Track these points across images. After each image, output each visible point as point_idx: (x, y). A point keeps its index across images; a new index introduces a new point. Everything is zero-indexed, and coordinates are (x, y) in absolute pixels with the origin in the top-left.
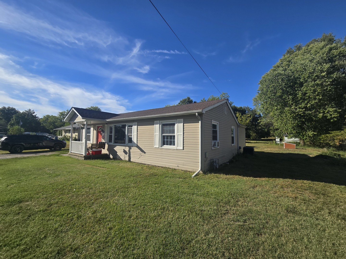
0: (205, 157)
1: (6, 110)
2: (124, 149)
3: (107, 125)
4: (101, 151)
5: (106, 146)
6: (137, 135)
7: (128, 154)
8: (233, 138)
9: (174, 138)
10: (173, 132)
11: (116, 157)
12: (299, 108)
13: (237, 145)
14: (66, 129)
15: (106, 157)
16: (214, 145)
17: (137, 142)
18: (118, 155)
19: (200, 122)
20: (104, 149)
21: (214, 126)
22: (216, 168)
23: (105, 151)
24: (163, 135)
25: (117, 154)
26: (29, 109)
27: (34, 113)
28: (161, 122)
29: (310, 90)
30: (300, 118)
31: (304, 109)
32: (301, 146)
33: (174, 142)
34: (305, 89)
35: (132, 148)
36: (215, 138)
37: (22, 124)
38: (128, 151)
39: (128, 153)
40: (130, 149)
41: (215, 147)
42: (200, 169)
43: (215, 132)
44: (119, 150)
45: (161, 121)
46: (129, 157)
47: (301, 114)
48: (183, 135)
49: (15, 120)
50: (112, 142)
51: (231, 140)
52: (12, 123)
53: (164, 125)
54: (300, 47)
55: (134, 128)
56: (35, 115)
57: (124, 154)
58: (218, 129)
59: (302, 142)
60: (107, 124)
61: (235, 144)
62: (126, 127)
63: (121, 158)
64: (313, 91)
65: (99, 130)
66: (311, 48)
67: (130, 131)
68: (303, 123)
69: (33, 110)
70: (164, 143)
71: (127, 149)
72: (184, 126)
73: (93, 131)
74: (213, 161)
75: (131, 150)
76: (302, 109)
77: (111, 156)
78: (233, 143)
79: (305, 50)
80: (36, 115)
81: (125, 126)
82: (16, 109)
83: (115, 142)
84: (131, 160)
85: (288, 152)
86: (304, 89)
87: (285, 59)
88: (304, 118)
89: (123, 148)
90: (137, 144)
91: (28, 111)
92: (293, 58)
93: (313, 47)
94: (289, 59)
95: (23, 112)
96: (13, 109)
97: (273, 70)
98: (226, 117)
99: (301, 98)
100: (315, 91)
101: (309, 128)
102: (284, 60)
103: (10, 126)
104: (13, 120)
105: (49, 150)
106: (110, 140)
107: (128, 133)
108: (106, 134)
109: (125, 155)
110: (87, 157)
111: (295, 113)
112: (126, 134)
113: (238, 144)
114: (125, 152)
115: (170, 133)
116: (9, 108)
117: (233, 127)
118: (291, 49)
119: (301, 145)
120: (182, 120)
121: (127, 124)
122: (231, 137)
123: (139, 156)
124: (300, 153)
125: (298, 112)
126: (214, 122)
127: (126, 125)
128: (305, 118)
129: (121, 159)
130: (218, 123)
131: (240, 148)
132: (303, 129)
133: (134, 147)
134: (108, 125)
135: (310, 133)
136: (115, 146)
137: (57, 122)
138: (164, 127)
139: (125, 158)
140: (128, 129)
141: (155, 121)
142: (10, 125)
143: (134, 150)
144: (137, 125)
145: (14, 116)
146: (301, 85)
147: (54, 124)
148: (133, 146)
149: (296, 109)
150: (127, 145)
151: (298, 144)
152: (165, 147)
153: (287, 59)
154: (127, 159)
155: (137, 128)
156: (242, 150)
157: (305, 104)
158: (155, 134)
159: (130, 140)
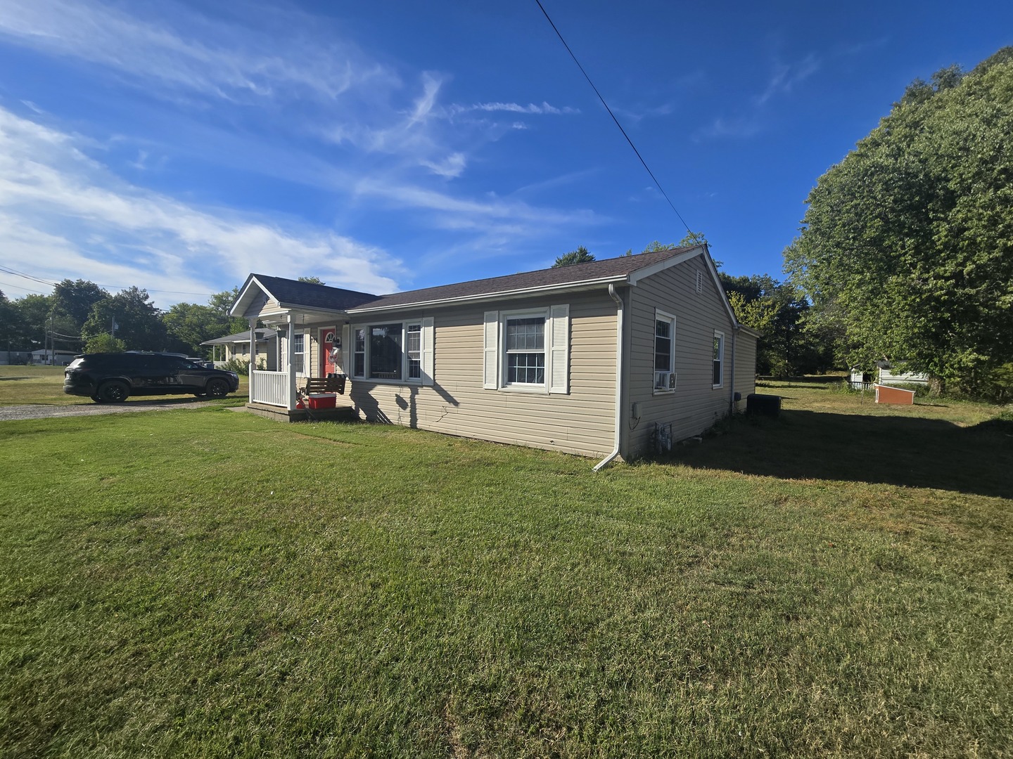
0: (634, 417)
1: (75, 290)
2: (396, 395)
3: (348, 326)
4: (334, 398)
5: (348, 385)
6: (434, 354)
7: (409, 409)
8: (717, 365)
9: (541, 363)
10: (540, 344)
11: (375, 417)
12: (937, 277)
13: (728, 389)
14: (235, 342)
15: (348, 416)
16: (658, 384)
17: (434, 375)
18: (379, 410)
19: (620, 312)
20: (342, 393)
21: (663, 328)
22: (665, 449)
23: (344, 400)
24: (510, 352)
25: (379, 406)
26: (134, 287)
27: (147, 297)
28: (504, 315)
29: (980, 220)
30: (936, 309)
31: (953, 281)
32: (933, 397)
33: (541, 372)
34: (960, 216)
35: (420, 390)
36: (663, 363)
37: (117, 327)
38: (408, 401)
39: (409, 404)
40: (414, 392)
41: (664, 389)
42: (616, 450)
43: (663, 346)
44: (384, 395)
45: (502, 312)
46: (411, 416)
47: (941, 296)
48: (570, 352)
49: (99, 317)
50: (363, 375)
51: (711, 372)
52: (92, 324)
53: (511, 324)
54: (954, 75)
55: (426, 333)
56: (150, 304)
57: (397, 407)
58: (673, 336)
59: (935, 385)
60: (347, 323)
61: (722, 385)
62: (403, 331)
63: (389, 420)
64: (988, 220)
65: (328, 340)
66: (993, 78)
67: (414, 343)
68: (946, 324)
69: (145, 290)
70: (511, 377)
71: (406, 393)
72: (570, 325)
73: (311, 344)
74: (656, 431)
75: (417, 397)
76: (947, 279)
77: (362, 415)
78: (716, 380)
79: (970, 87)
80: (153, 302)
81: (400, 327)
82: (100, 288)
83: (372, 376)
84: (418, 426)
85: (887, 413)
86: (958, 214)
87: (902, 118)
88: (948, 311)
89: (396, 390)
90: (434, 380)
91: (129, 293)
92: (928, 114)
93: (1001, 73)
94: (916, 119)
95: (119, 294)
96: (92, 288)
97: (858, 155)
98: (698, 300)
99: (946, 245)
100: (993, 222)
101: (963, 342)
102: (897, 120)
103: (86, 333)
104: (94, 317)
105: (193, 396)
106: (359, 370)
107: (407, 349)
108: (348, 353)
109: (401, 410)
110: (297, 415)
111: (919, 292)
112: (403, 351)
113: (732, 386)
114: (400, 401)
115: (529, 346)
116: (80, 283)
117: (718, 333)
118: (921, 84)
119: (931, 393)
120: (567, 306)
121: (404, 322)
122: (711, 363)
123: (441, 414)
124: (928, 416)
125: (930, 290)
126: (662, 316)
127: (402, 324)
128: (955, 309)
129: (387, 422)
130: (673, 319)
131: (738, 397)
132: (943, 344)
133: (424, 388)
134: (352, 325)
135: (968, 357)
136: (374, 385)
137: (208, 323)
138: (512, 328)
139: (400, 418)
140: (408, 336)
141: (486, 313)
142: (87, 330)
143: (425, 395)
144: (433, 324)
145: (95, 307)
146: (950, 200)
147: (201, 327)
148: (422, 386)
149: (925, 281)
150: (406, 383)
151: (921, 391)
152: (516, 386)
153: (907, 116)
154: (406, 421)
155: (435, 333)
156: (743, 404)
157: (958, 265)
158: (485, 350)
159: (415, 370)
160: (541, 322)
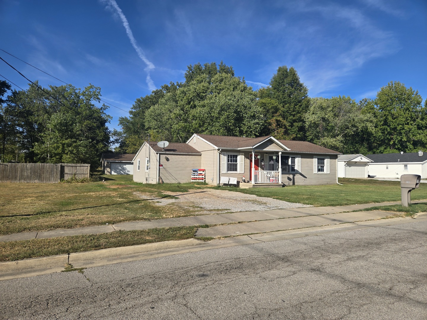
6: (301, 165)
9: (323, 168)
10: (323, 164)
17: (300, 171)
19: (337, 159)
24: (318, 165)
39: (292, 179)
42: (338, 183)
44: (283, 177)
46: (293, 182)
48: (330, 166)
53: (318, 159)
55: (298, 159)
57: (288, 180)
71: (291, 176)
72: (330, 160)
73: (244, 159)
75: (295, 177)
84: (295, 184)
89: (288, 175)
107: (291, 163)
108: (267, 164)
120: (329, 157)
121: (290, 156)
123: (303, 181)
133: (297, 174)
139: (289, 183)
140: (291, 160)
141: (314, 156)
144: (300, 157)
150: (290, 173)
152: (319, 172)
155: (301, 160)
158: (314, 165)
159: (293, 169)
160: (324, 159)
